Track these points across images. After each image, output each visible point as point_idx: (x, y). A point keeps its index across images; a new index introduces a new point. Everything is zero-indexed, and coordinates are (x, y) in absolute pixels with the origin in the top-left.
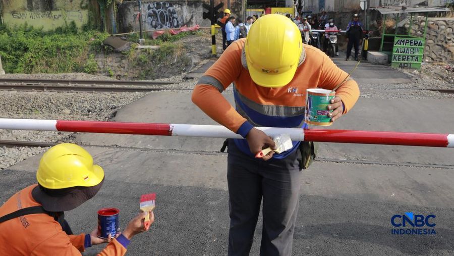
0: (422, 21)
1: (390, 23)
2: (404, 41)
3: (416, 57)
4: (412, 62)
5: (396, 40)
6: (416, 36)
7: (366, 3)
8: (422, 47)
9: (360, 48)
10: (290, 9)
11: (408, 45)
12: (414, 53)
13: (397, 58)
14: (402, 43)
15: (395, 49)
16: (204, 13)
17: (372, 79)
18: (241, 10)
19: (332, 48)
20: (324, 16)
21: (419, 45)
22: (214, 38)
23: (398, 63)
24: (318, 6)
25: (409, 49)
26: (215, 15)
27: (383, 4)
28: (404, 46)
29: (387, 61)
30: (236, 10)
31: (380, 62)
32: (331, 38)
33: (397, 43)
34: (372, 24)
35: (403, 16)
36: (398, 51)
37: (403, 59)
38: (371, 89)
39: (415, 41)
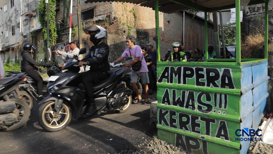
3: (218, 124)
4: (210, 138)
5: (160, 68)
8: (235, 90)
12: (210, 108)
13: (167, 117)
14: (175, 78)
15: (160, 94)
21: (223, 85)
23: (174, 133)
25: (196, 96)
28: (182, 84)
33: (163, 76)
36: (166, 100)
37: (183, 125)
39: (208, 72)
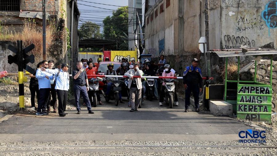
0: (268, 66)
1: (234, 68)
2: (248, 88)
3: (264, 107)
4: (261, 113)
5: (239, 87)
6: (263, 82)
7: (206, 45)
8: (270, 95)
9: (201, 97)
10: (133, 52)
11: (254, 93)
12: (261, 101)
13: (243, 108)
14: (247, 91)
15: (239, 98)
16: (10, 57)
17: (212, 135)
18: (61, 53)
19: (170, 97)
20: (163, 60)
21: (266, 93)
22: (22, 87)
23: (245, 114)
24: (158, 49)
25: (256, 98)
26: (23, 59)
27: (224, 47)
28: (250, 94)
29: (231, 111)
30: (55, 53)
31: (224, 113)
32: (168, 86)
33: (241, 90)
34: (214, 68)
35: (248, 60)
36: (242, 100)
37: (250, 110)
38: (208, 148)
39: (261, 88)
